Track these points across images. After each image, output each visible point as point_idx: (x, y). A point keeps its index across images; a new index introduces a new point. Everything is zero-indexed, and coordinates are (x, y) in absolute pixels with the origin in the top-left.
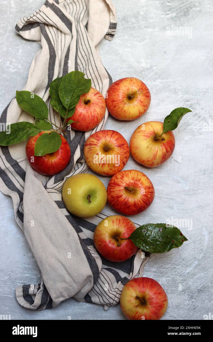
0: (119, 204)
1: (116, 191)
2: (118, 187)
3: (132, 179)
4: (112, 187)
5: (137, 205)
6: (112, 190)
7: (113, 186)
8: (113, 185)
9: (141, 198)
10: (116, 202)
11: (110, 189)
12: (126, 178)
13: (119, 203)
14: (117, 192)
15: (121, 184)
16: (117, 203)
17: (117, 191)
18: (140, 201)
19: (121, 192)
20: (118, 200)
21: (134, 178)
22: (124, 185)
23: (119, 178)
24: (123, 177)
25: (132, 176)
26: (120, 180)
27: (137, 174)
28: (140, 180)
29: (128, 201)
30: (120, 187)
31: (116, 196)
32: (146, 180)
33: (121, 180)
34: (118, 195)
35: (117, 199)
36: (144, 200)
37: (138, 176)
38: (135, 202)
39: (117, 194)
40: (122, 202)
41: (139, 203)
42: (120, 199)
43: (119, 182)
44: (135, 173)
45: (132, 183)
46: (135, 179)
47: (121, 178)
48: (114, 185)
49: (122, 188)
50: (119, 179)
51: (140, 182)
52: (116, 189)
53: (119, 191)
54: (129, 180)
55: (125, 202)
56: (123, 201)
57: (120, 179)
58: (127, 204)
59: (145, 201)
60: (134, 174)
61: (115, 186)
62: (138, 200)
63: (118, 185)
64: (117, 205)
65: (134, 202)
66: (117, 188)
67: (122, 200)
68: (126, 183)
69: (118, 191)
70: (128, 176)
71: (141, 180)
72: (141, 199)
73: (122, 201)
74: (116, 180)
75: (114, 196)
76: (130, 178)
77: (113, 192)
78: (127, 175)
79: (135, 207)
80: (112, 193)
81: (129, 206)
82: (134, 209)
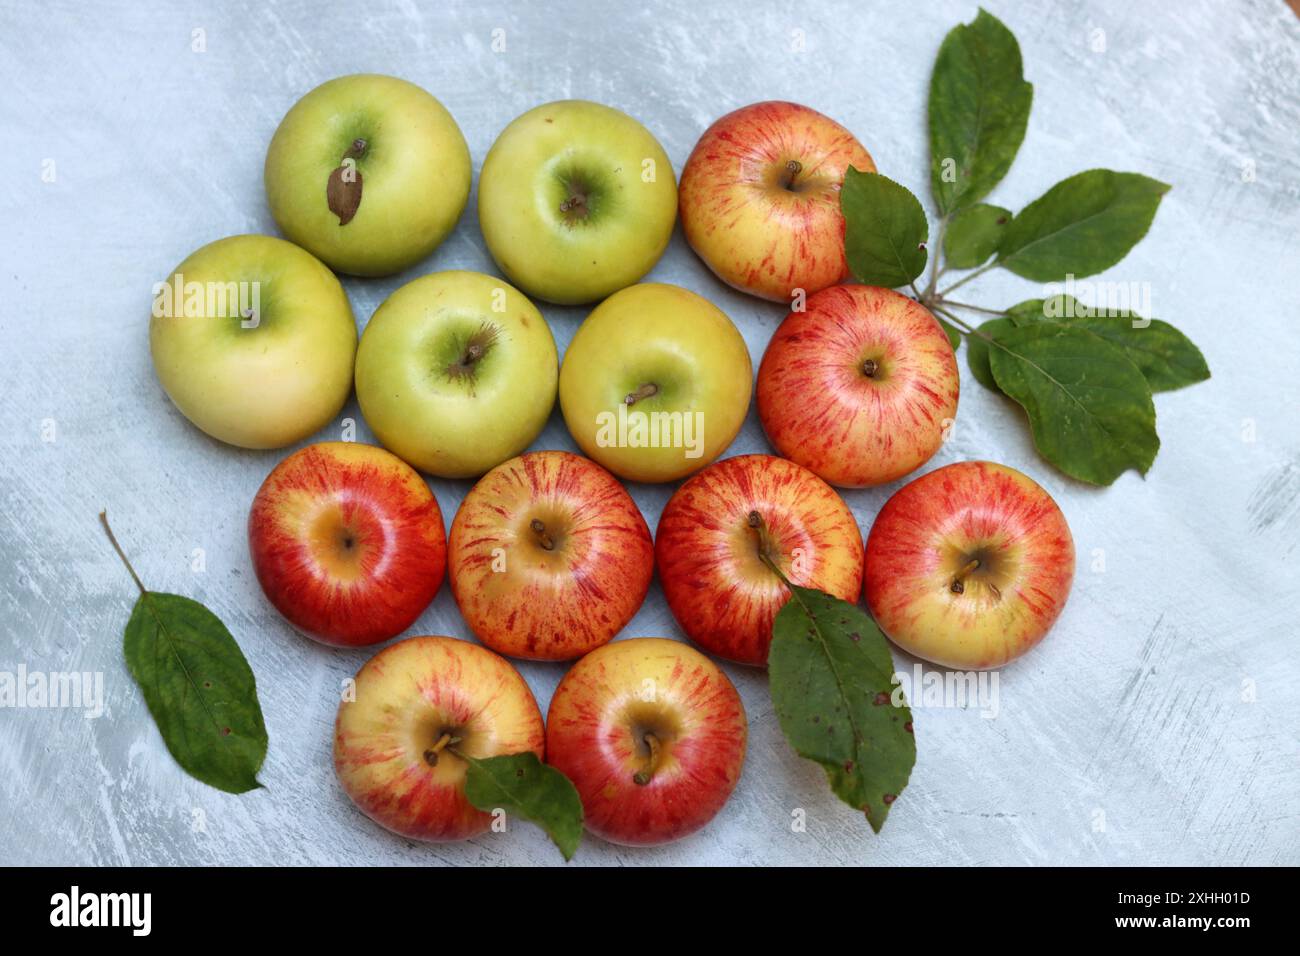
0: (681, 546)
1: (718, 494)
2: (738, 489)
3: (806, 515)
4: (721, 475)
5: (731, 609)
6: (710, 481)
7: (725, 474)
8: (730, 471)
9: (766, 603)
10: (683, 529)
11: (710, 474)
12: (792, 492)
13: (683, 541)
14: (714, 501)
15: (754, 491)
16: (679, 535)
17: (722, 499)
18: (750, 606)
19: (729, 515)
20: (691, 529)
21: (813, 520)
22: (762, 506)
23: (771, 472)
24: (787, 480)
25: (818, 509)
26: (767, 477)
27: (841, 523)
28: (826, 546)
29: (718, 562)
30: (742, 498)
31: (701, 512)
32: (845, 569)
33: (771, 484)
34: (711, 513)
35: (693, 523)
36: (766, 619)
37: (833, 528)
38: (733, 589)
39: (709, 507)
40: (694, 547)
41: (742, 610)
42: (700, 531)
43: (756, 481)
44: (837, 512)
45: (791, 527)
46: (813, 526)
47: (779, 477)
48: (735, 473)
49: (745, 508)
50: (768, 473)
51: (818, 555)
52: (724, 492)
53: (728, 505)
54: (794, 508)
55: (704, 556)
56: (703, 545)
57: (771, 477)
58: (704, 568)
59: (767, 624)
60: (828, 512)
61: (735, 480)
62: (749, 598)
63: (745, 487)
64: (674, 542)
65: (729, 589)
66: (729, 491)
67: (705, 542)
68: (773, 509)
69: (725, 502)
70: (803, 496)
71: (827, 550)
72: (762, 605)
73: (698, 545)
74: (760, 466)
75: (695, 505)
76: (805, 507)
77: (708, 490)
78: (803, 490)
79: (715, 608)
80: (701, 489)
81: (701, 581)
82: (708, 609)
